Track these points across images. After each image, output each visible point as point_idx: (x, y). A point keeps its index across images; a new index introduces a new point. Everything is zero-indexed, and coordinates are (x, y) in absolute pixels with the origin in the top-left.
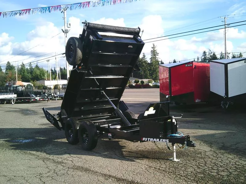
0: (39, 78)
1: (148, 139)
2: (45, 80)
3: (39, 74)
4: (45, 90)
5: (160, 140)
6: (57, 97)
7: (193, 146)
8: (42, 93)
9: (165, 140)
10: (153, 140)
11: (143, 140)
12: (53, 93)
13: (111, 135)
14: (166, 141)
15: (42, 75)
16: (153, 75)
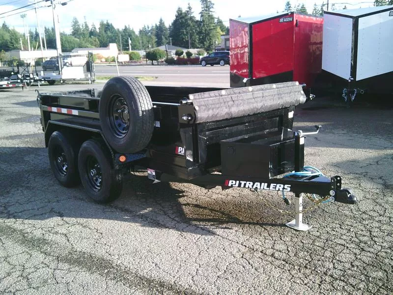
0: (9, 47)
1: (240, 184)
2: (21, 49)
3: (9, 39)
4: (18, 68)
5: (269, 186)
6: (40, 80)
7: (351, 201)
8: (12, 73)
9: (282, 186)
10: (253, 186)
11: (230, 185)
12: (33, 74)
13: (154, 174)
14: (284, 188)
15: (13, 41)
16: (205, 43)
